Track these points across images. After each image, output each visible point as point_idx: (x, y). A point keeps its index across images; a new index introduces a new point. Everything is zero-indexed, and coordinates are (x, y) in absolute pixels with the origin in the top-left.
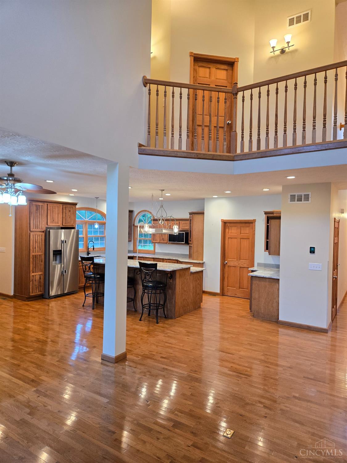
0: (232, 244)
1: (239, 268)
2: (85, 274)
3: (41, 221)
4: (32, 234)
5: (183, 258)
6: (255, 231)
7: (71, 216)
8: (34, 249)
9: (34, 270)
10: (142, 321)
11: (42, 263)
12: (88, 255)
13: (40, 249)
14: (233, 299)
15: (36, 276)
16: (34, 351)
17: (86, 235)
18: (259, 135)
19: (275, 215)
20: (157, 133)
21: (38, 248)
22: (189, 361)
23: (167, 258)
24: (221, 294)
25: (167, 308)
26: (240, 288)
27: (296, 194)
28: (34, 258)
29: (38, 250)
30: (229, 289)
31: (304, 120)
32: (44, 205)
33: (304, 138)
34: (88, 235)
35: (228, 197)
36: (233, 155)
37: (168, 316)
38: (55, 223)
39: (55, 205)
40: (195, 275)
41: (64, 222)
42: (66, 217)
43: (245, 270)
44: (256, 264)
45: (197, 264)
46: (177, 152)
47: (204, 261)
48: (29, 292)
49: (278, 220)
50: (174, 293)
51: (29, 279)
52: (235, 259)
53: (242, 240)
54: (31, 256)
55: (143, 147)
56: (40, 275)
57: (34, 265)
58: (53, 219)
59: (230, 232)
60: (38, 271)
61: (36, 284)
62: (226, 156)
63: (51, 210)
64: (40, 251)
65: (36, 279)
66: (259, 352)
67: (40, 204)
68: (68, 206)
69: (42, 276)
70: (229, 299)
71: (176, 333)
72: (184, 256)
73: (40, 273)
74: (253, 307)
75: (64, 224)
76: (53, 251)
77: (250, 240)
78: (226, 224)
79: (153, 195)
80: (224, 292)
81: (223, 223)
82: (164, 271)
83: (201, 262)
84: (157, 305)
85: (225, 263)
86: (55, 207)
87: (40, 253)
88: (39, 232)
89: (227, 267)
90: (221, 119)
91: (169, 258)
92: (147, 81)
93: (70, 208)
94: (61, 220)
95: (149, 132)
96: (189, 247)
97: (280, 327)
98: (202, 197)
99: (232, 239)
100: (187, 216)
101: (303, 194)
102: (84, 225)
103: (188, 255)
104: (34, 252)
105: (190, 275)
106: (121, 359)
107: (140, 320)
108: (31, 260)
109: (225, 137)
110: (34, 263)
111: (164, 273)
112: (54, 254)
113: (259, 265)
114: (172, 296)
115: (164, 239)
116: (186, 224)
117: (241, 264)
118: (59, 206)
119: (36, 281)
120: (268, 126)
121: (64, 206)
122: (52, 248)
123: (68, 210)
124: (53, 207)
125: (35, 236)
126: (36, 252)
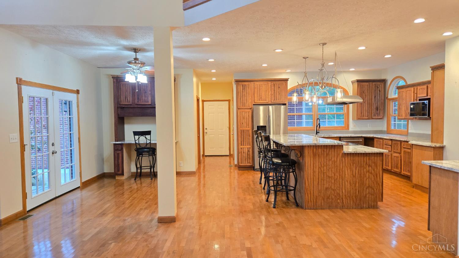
3: (247, 99)
4: (239, 111)
7: (281, 92)
8: (242, 124)
9: (243, 143)
11: (250, 138)
13: (247, 124)
15: (245, 149)
28: (242, 133)
32: (251, 84)
37: (302, 205)
38: (262, 100)
39: (261, 83)
41: (272, 99)
42: (275, 94)
48: (239, 162)
51: (238, 150)
54: (239, 131)
56: (248, 149)
57: (243, 139)
58: (260, 98)
60: (246, 145)
61: (245, 156)
63: (258, 88)
64: (248, 127)
65: (245, 151)
67: (247, 83)
68: (277, 82)
69: (250, 150)
73: (248, 147)
75: (272, 101)
76: (258, 126)
86: (262, 85)
87: (248, 129)
88: (246, 109)
93: (279, 85)
94: (269, 96)
104: (242, 127)
105: (342, 157)
108: (239, 134)
110: (242, 137)
118: (266, 83)
119: (245, 153)
121: (272, 83)
123: (277, 86)
124: (260, 85)
125: (242, 113)
126: (244, 127)
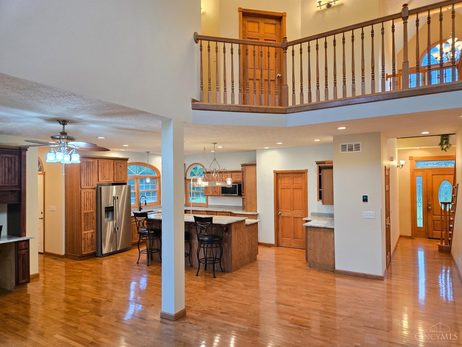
0: (285, 195)
1: (293, 218)
2: (139, 231)
3: (91, 178)
4: (83, 191)
5: (236, 210)
6: (307, 181)
7: (122, 171)
8: (86, 207)
9: (86, 228)
10: (199, 276)
11: (94, 221)
12: (140, 211)
13: (92, 206)
14: (288, 250)
15: (88, 234)
16: (91, 312)
17: (138, 190)
18: (310, 88)
19: (327, 165)
20: (210, 88)
21: (90, 206)
22: (250, 315)
23: (220, 211)
24: (276, 245)
25: (223, 261)
26: (294, 239)
27: (347, 144)
28: (86, 216)
29: (90, 207)
30: (284, 239)
31: (353, 72)
32: (95, 161)
33: (354, 90)
34: (140, 191)
35: (279, 148)
36: (285, 108)
37: (225, 270)
38: (106, 179)
39: (106, 161)
40: (250, 228)
41: (115, 178)
42: (118, 173)
43: (299, 220)
44: (309, 214)
45: (251, 216)
46: (230, 106)
47: (258, 212)
48: (82, 251)
49: (330, 170)
50: (230, 246)
51: (81, 237)
52: (289, 209)
53: (294, 190)
54: (83, 214)
55: (196, 103)
56: (92, 233)
57: (86, 224)
58: (104, 177)
59: (282, 182)
60: (90, 229)
61: (88, 242)
62: (278, 109)
63: (102, 166)
64: (92, 209)
65: (88, 237)
66: (318, 302)
67: (91, 160)
68: (120, 161)
69: (94, 234)
70: (284, 249)
71: (233, 287)
72: (237, 208)
73: (92, 231)
74: (309, 257)
75: (115, 180)
76: (105, 208)
77: (303, 190)
78: (278, 174)
79: (205, 148)
80: (279, 243)
81: (275, 174)
82: (219, 224)
83: (255, 213)
84: (213, 259)
85: (279, 214)
86: (106, 163)
87: (91, 211)
88: (90, 189)
89: (281, 217)
90: (272, 72)
91: (222, 211)
92: (198, 38)
93: (121, 164)
94: (112, 175)
95: (202, 87)
96: (242, 199)
97: (336, 276)
98: (254, 148)
99: (285, 190)
100: (239, 168)
101: (353, 144)
102: (135, 180)
103: (241, 206)
104: (86, 209)
105: (245, 228)
106: (181, 316)
107: (197, 275)
108: (83, 217)
109: (277, 90)
110: (86, 221)
111: (219, 226)
112: (106, 211)
113: (313, 214)
114: (228, 249)
115: (216, 192)
116: (238, 176)
117: (295, 215)
118: (110, 162)
119: (88, 239)
120: (318, 79)
121: (115, 162)
122: (104, 205)
123: (119, 165)
124: (104, 163)
125: (86, 193)
126: (88, 210)
